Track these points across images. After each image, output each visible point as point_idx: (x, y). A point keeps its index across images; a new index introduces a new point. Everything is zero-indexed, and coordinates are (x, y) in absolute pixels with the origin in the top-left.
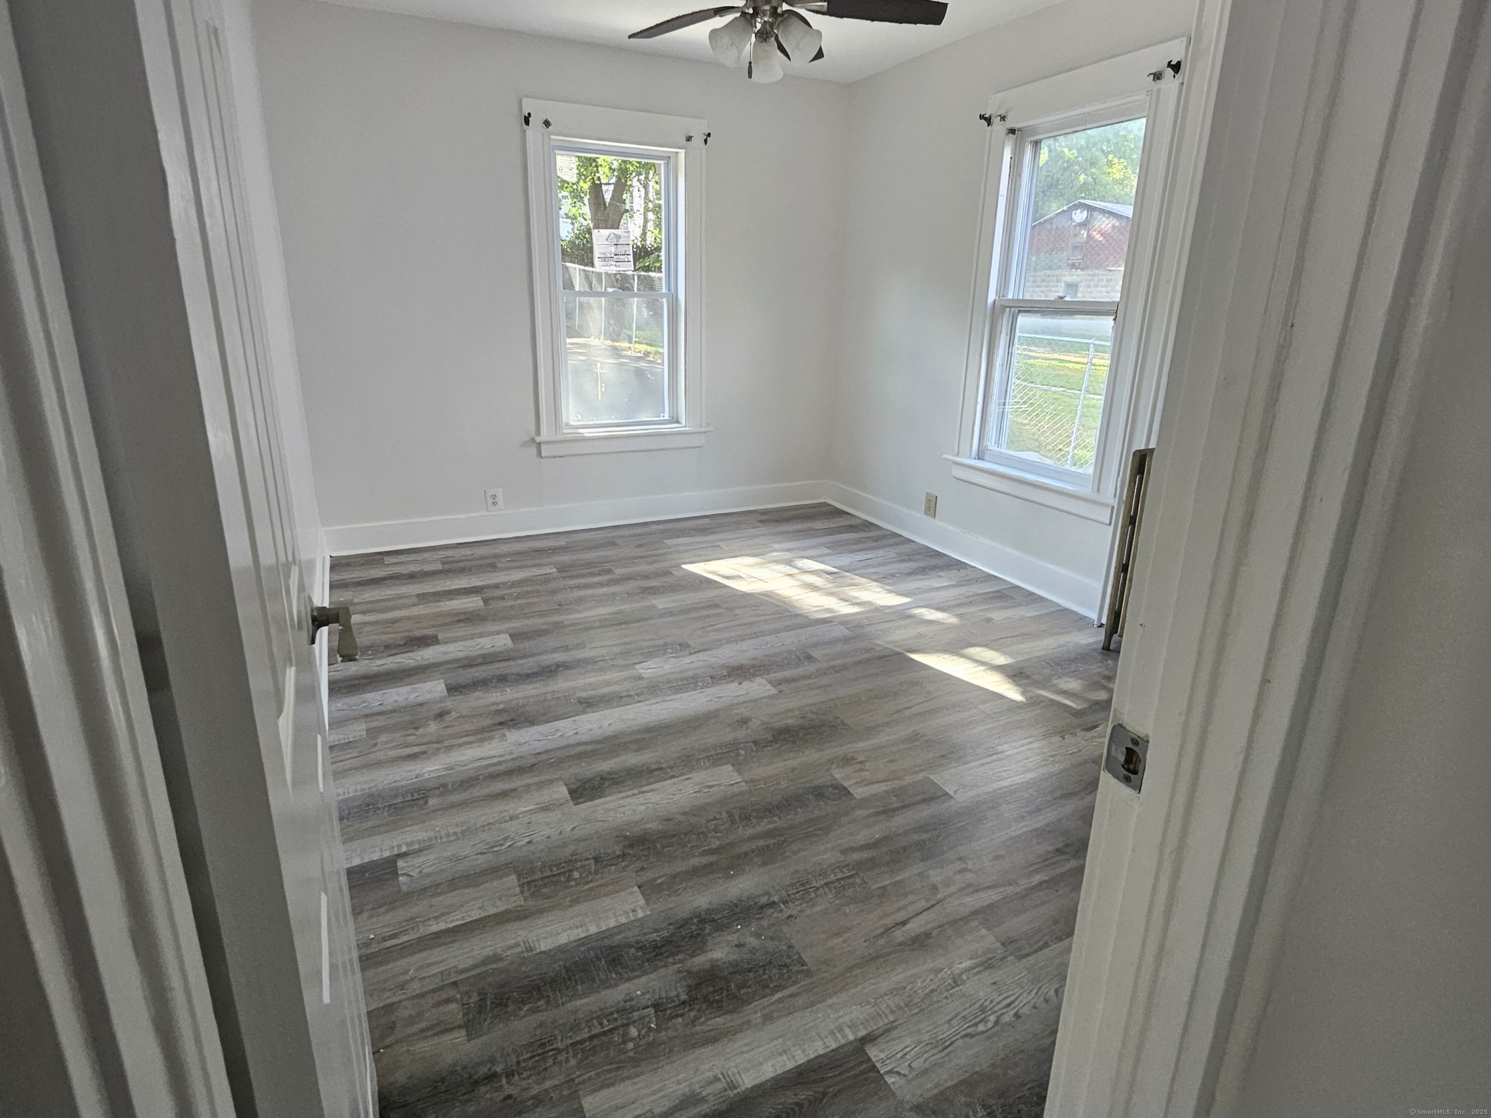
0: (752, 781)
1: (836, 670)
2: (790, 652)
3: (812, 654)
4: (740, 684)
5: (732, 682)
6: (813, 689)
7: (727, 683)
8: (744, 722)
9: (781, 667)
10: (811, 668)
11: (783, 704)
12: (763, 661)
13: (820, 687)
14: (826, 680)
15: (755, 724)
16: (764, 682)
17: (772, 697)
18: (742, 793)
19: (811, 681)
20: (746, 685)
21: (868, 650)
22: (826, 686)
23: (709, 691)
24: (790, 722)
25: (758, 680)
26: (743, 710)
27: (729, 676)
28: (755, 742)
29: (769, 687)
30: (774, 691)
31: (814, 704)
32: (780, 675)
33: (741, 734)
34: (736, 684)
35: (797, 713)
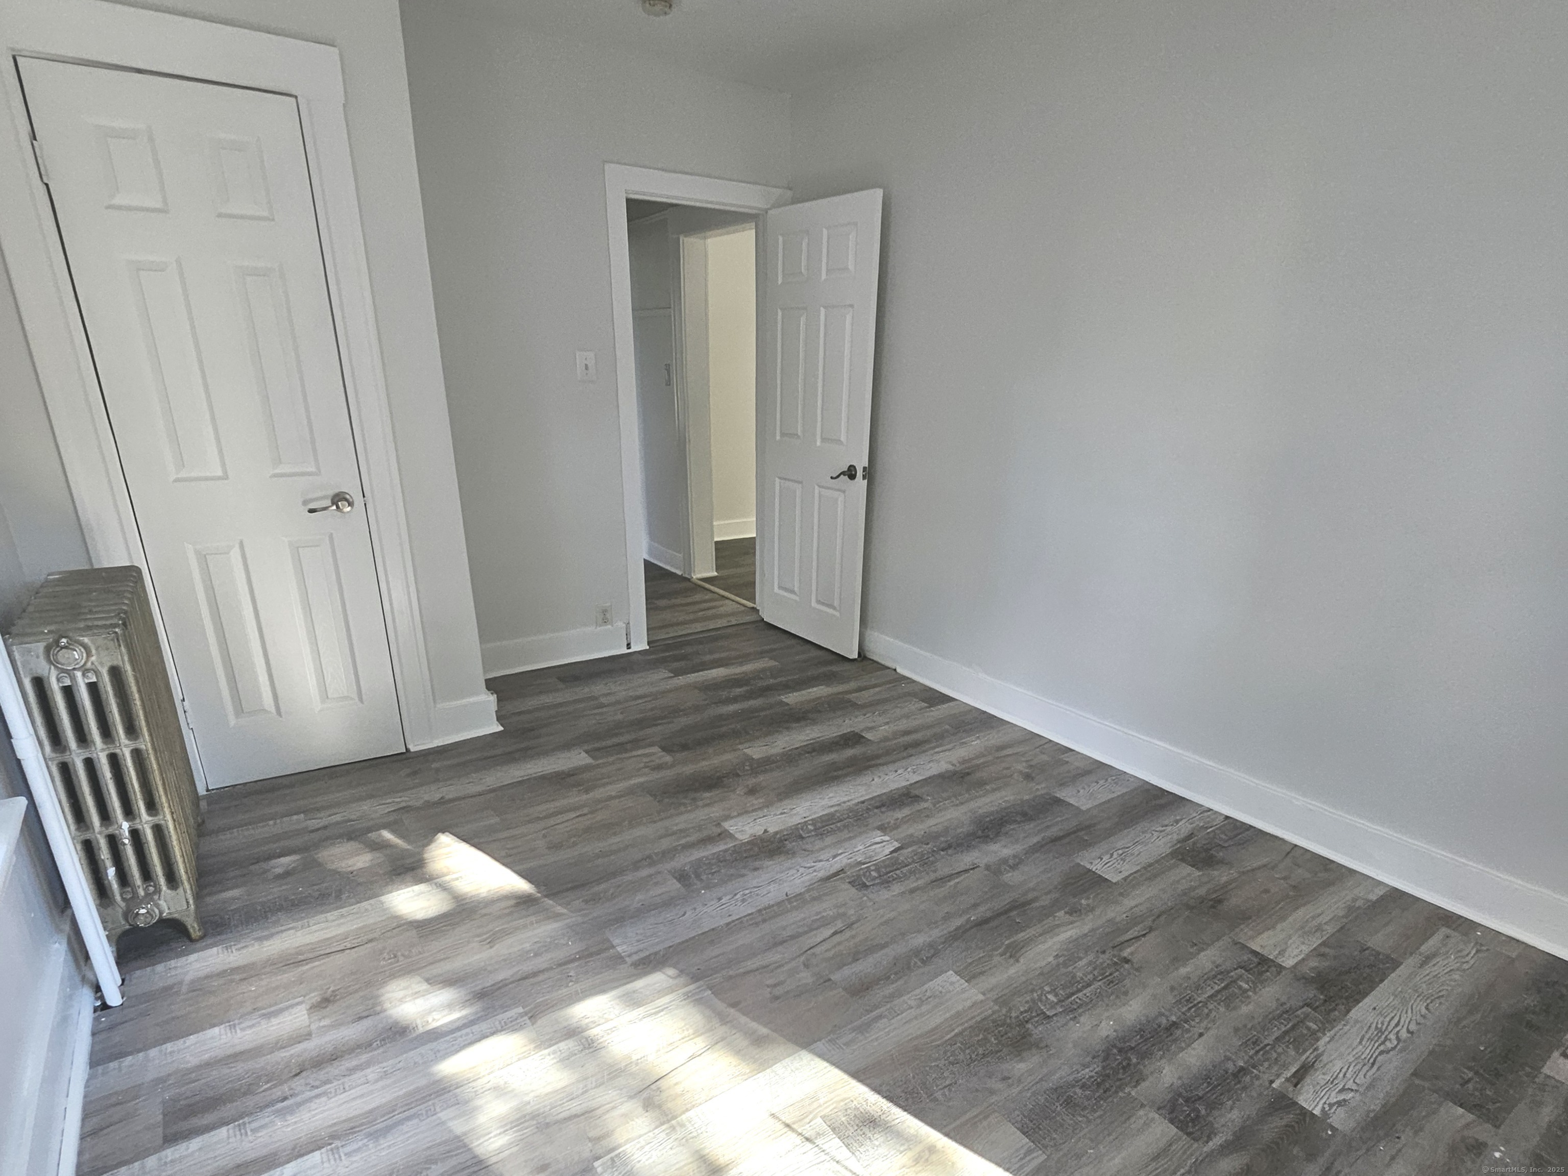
0: (735, 750)
1: (650, 860)
2: (708, 887)
3: (678, 885)
4: (766, 831)
5: (776, 833)
6: (681, 831)
7: (781, 831)
8: (752, 791)
9: (720, 859)
10: (683, 860)
11: (715, 811)
12: (745, 867)
13: (674, 833)
14: (665, 844)
15: (740, 791)
16: (738, 836)
17: (727, 818)
18: (741, 743)
19: (683, 841)
20: (758, 830)
21: (595, 899)
22: (666, 836)
23: (796, 820)
24: (707, 795)
25: (744, 837)
26: (755, 802)
27: (781, 841)
28: (738, 775)
29: (732, 830)
30: (726, 825)
31: (681, 813)
32: (721, 847)
33: (751, 781)
34: (772, 830)
35: (700, 803)
